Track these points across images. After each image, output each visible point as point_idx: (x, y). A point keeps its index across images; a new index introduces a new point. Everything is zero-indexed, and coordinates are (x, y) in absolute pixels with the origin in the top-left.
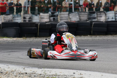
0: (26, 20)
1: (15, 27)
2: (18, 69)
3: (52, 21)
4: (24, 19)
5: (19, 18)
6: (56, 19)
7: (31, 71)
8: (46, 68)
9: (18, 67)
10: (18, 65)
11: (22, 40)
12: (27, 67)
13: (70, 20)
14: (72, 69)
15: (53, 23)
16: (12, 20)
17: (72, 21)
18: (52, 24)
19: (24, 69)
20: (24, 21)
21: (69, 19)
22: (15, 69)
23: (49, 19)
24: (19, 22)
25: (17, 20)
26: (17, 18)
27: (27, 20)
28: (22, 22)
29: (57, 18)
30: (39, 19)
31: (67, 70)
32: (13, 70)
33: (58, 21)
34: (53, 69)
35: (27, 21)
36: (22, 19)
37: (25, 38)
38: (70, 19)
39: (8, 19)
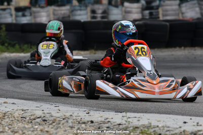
0: (95, 15)
1: (74, 31)
2: (76, 114)
3: (147, 17)
4: (93, 15)
5: (82, 12)
6: (154, 14)
7: (102, 117)
8: (130, 112)
9: (76, 109)
10: (76, 105)
11: (88, 55)
12: (95, 109)
13: (183, 17)
14: (183, 115)
15: (149, 22)
16: (69, 16)
17: (185, 19)
18: (145, 25)
19: (88, 113)
20: (94, 17)
21: (180, 15)
22: (71, 114)
23: (142, 13)
24: (82, 21)
25: (80, 15)
26: (79, 12)
27: (99, 16)
28: (89, 19)
29: (156, 12)
30: (122, 14)
31: (171, 116)
32: (68, 115)
33: (159, 18)
34: (145, 114)
35: (99, 19)
36: (89, 14)
37: (93, 51)
38: (183, 13)
39: (61, 13)
